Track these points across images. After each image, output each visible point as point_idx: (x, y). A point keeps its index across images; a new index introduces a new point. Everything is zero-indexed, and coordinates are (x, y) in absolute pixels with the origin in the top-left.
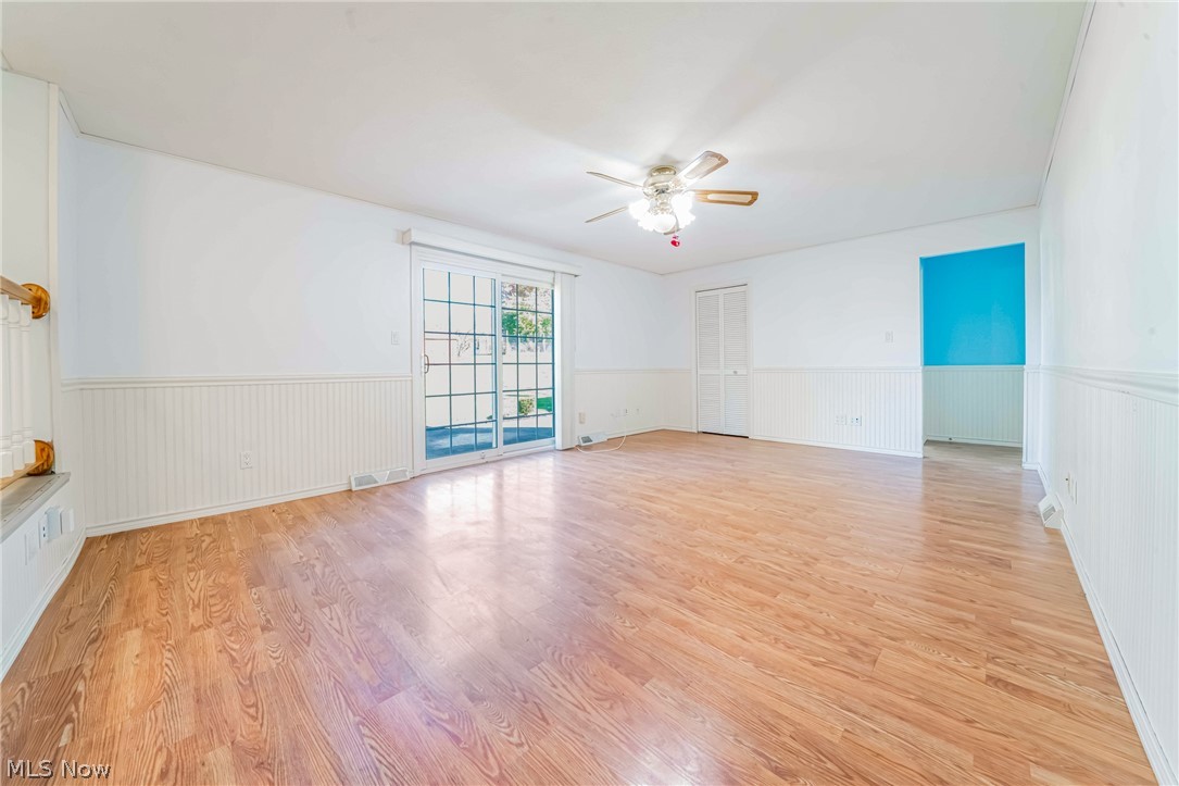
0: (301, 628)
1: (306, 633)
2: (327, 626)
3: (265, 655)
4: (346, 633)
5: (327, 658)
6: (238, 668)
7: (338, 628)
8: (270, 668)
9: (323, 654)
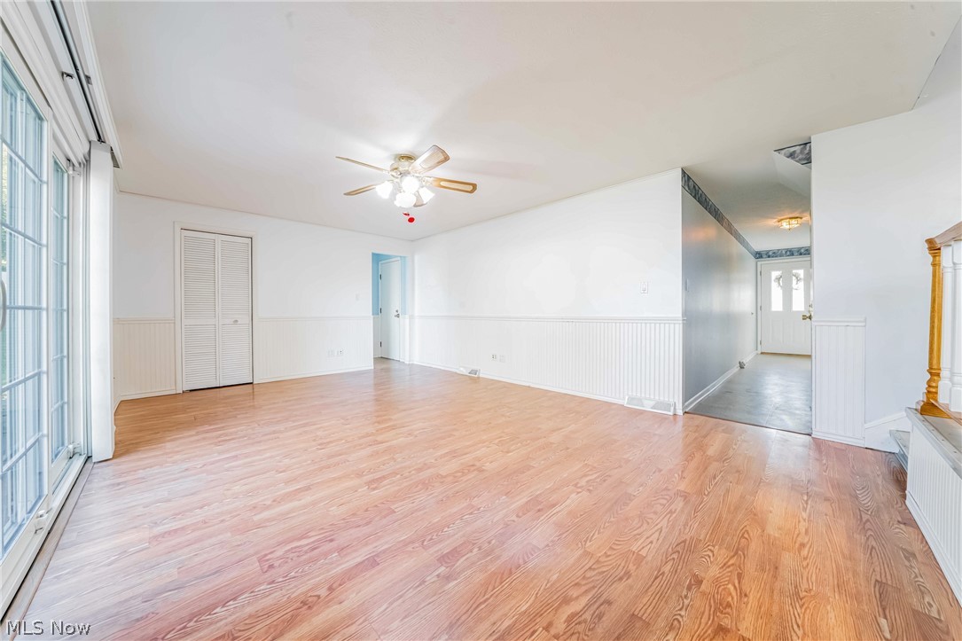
0: (675, 556)
1: (679, 548)
2: (660, 541)
3: (716, 559)
4: (659, 526)
5: (686, 525)
6: (740, 568)
7: (657, 533)
8: (720, 549)
9: (685, 528)
